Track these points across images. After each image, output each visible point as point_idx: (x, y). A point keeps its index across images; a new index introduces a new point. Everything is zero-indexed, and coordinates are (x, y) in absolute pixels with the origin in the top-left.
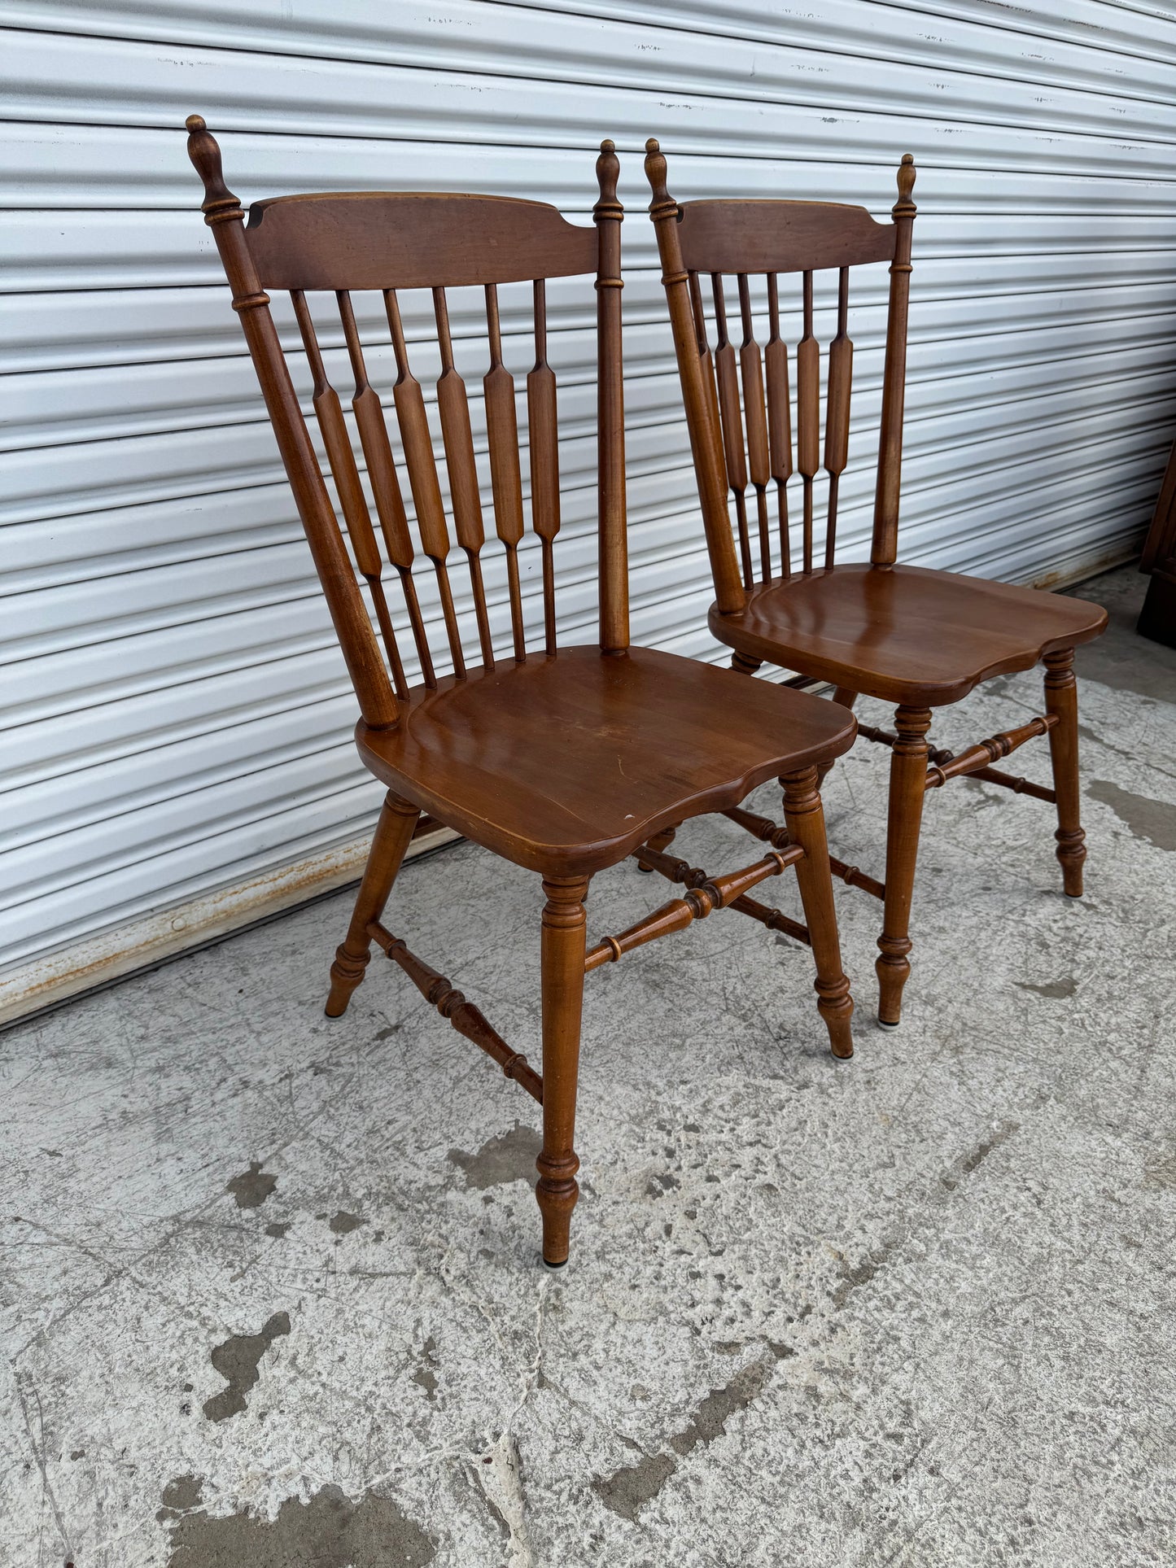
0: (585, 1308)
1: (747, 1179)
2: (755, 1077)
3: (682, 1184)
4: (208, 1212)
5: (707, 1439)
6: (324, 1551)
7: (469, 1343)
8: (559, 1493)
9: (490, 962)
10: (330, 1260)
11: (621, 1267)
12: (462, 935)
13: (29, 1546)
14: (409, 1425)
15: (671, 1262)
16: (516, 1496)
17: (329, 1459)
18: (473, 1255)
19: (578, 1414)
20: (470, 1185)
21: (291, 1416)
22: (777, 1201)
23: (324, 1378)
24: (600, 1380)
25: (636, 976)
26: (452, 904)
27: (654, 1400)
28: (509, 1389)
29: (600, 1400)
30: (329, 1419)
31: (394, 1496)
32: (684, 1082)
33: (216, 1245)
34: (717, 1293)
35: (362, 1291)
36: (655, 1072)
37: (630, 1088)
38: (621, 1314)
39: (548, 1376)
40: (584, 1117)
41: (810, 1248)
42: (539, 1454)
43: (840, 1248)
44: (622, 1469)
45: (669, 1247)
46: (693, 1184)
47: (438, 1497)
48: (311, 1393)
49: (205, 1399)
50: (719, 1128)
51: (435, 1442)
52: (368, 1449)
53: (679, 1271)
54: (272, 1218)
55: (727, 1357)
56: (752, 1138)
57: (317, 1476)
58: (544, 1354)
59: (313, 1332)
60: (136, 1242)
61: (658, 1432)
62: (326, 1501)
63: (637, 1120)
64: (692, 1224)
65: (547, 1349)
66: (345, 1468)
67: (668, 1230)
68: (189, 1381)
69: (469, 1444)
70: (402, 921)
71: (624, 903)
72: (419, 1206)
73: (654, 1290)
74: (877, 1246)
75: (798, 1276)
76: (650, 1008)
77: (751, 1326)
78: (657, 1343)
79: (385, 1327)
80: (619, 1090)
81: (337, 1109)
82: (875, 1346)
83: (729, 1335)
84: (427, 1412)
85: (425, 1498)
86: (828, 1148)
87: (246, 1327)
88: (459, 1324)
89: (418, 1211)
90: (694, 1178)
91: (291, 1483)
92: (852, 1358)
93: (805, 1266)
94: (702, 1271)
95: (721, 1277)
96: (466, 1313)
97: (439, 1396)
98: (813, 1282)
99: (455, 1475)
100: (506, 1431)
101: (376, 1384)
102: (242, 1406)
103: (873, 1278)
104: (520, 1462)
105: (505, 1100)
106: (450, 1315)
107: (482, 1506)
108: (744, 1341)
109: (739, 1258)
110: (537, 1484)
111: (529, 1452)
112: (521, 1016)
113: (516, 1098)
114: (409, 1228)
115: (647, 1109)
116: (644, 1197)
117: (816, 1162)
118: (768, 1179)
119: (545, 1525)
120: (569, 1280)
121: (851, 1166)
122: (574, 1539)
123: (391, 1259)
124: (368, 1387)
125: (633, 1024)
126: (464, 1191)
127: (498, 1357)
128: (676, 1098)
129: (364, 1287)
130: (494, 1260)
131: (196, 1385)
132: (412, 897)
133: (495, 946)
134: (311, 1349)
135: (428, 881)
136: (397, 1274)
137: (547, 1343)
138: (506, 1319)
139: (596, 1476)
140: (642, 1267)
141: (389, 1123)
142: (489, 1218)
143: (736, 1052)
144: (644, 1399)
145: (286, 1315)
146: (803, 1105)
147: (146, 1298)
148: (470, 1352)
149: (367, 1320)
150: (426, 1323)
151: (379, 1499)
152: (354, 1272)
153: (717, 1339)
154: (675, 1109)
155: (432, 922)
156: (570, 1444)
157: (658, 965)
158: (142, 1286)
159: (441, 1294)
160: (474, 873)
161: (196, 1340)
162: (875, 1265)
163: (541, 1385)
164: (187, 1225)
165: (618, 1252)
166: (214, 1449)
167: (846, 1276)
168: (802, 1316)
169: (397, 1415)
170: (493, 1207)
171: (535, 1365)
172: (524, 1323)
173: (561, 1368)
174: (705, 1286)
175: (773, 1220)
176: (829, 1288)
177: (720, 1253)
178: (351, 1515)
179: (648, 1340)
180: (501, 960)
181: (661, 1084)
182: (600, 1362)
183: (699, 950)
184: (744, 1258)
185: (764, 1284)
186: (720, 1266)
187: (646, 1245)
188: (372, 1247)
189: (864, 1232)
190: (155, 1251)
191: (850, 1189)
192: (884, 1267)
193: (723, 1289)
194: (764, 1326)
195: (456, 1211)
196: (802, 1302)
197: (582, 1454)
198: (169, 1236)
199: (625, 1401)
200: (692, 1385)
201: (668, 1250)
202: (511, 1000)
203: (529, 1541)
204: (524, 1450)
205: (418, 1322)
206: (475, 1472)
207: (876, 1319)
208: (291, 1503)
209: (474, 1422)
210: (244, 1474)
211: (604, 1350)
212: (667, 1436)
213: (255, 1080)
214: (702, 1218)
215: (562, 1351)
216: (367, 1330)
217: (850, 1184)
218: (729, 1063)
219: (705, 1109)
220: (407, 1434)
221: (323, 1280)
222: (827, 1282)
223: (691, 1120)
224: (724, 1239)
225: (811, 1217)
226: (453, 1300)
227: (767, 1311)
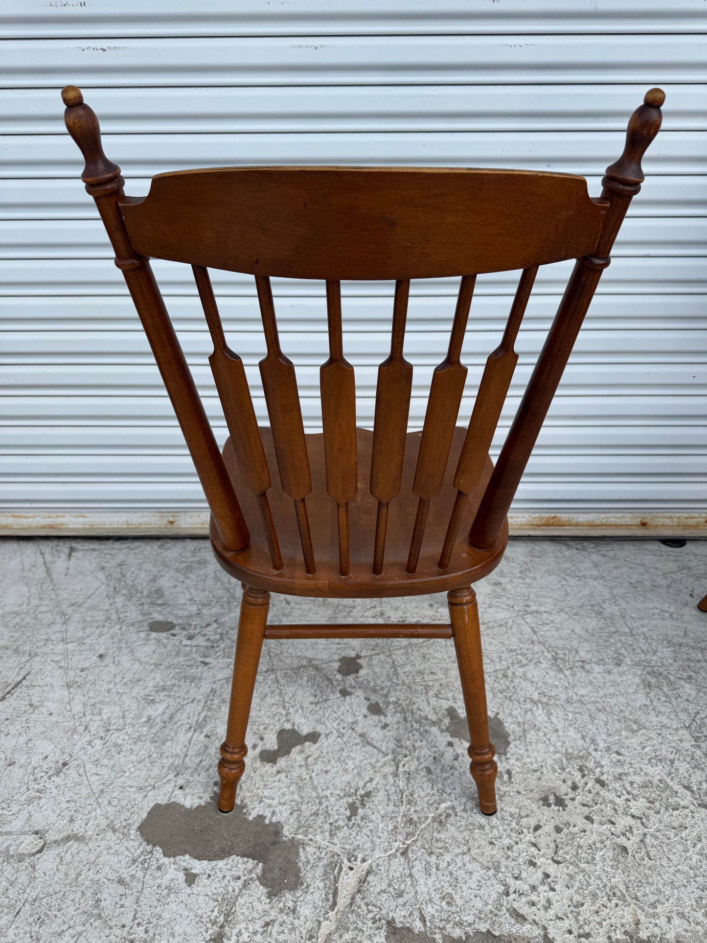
0: (456, 834)
1: (612, 834)
2: (672, 779)
3: (567, 809)
4: (324, 666)
6: (258, 849)
7: (386, 807)
8: (370, 912)
9: (551, 618)
10: (356, 722)
11: (493, 827)
12: (546, 594)
14: (331, 824)
15: (524, 846)
16: (351, 896)
17: (289, 812)
18: (422, 766)
19: (409, 883)
20: (447, 730)
21: (289, 781)
22: (623, 860)
23: (313, 775)
24: (434, 876)
25: (639, 673)
26: (554, 574)
27: (453, 909)
28: (387, 844)
29: (425, 885)
30: (302, 794)
31: (301, 849)
32: (618, 753)
33: (316, 682)
34: (537, 883)
35: (358, 747)
36: (604, 737)
37: (580, 736)
38: (473, 852)
39: (410, 852)
40: (538, 735)
41: (620, 903)
42: (375, 886)
43: (642, 918)
44: (408, 927)
45: (530, 837)
46: (575, 814)
47: (317, 865)
48: (304, 777)
49: (264, 748)
50: (619, 793)
51: (335, 841)
52: (307, 820)
53: (525, 854)
54: (347, 686)
55: (513, 921)
56: (637, 813)
57: (279, 815)
58: (416, 840)
59: (325, 751)
60: (288, 661)
61: (441, 926)
62: (274, 828)
63: (569, 757)
64: (554, 835)
65: (420, 839)
66: (291, 821)
67: (537, 828)
68: (264, 736)
69: (349, 854)
70: (518, 570)
71: (669, 624)
72: (414, 724)
73: (501, 853)
74: (671, 936)
75: (597, 912)
76: (633, 697)
77: (543, 916)
78: (479, 881)
79: (355, 771)
80: (572, 733)
81: (413, 651)
83: (525, 910)
84: (343, 824)
85: (312, 862)
86: (688, 855)
87: (301, 728)
88: (388, 795)
89: (412, 726)
90: (578, 811)
91: (268, 810)
93: (608, 911)
94: (539, 864)
95: (547, 876)
96: (396, 792)
97: (353, 821)
98: (604, 923)
99: (332, 862)
100: (369, 862)
101: (331, 794)
102: (274, 762)
104: (364, 882)
105: (500, 698)
106: (388, 788)
107: (332, 886)
108: (531, 921)
109: (568, 874)
110: (363, 899)
111: (371, 880)
112: (545, 658)
113: (507, 701)
114: (402, 732)
115: (581, 754)
116: (538, 800)
117: (671, 857)
118: (628, 844)
119: (351, 920)
120: (459, 814)
121: (696, 876)
122: (359, 939)
123: (383, 741)
124: (327, 793)
125: (613, 701)
126: (442, 731)
127: (394, 824)
128: (605, 759)
129: (361, 746)
130: (430, 776)
131: (266, 739)
132: (535, 559)
133: (561, 610)
134: (318, 758)
135: (551, 554)
136: (379, 750)
137: (422, 836)
138: (412, 809)
139: (393, 919)
140: (504, 836)
141: (432, 673)
142: (443, 754)
143: (672, 757)
144: (448, 903)
145: (320, 735)
146: (693, 817)
147: (275, 688)
148: (383, 812)
149: (350, 762)
150: (374, 783)
151: (294, 846)
152: (362, 735)
153: (516, 907)
154: (599, 765)
155: (535, 579)
156: (393, 894)
157: (660, 674)
158: (277, 682)
159: (391, 774)
160: (582, 562)
161: (279, 720)
163: (403, 854)
164: (312, 666)
165: (498, 819)
166: (252, 772)
167: (631, 937)
168: (580, 936)
169: (329, 815)
170: (450, 749)
171: (408, 842)
172: (419, 818)
173: (419, 854)
174: (533, 874)
175: (609, 869)
176: (613, 934)
177: (558, 863)
178: (279, 843)
179: (476, 876)
180: (558, 619)
181: (602, 745)
182: (441, 867)
183: (700, 679)
184: (571, 877)
185: (571, 900)
186: (552, 869)
187: (517, 827)
188: (379, 729)
189: (669, 921)
190: (292, 669)
191: (683, 889)
193: (543, 883)
194: (550, 922)
195: (430, 739)
196: (587, 929)
197: (395, 904)
198: (302, 666)
199: (438, 896)
200: (480, 918)
201: (528, 838)
202: (547, 645)
203: (339, 921)
204: (370, 878)
205: (371, 780)
206: (341, 869)
208: (261, 817)
209: (359, 846)
210: (254, 791)
211: (448, 862)
212: (444, 932)
213: (387, 614)
214: (563, 836)
215: (427, 846)
216: (347, 767)
217: (686, 886)
218: (660, 761)
219: (619, 777)
220: (327, 827)
221: (346, 730)
222: (615, 930)
223: (604, 778)
224: (568, 857)
225: (637, 886)
226: (395, 781)
227: (559, 915)
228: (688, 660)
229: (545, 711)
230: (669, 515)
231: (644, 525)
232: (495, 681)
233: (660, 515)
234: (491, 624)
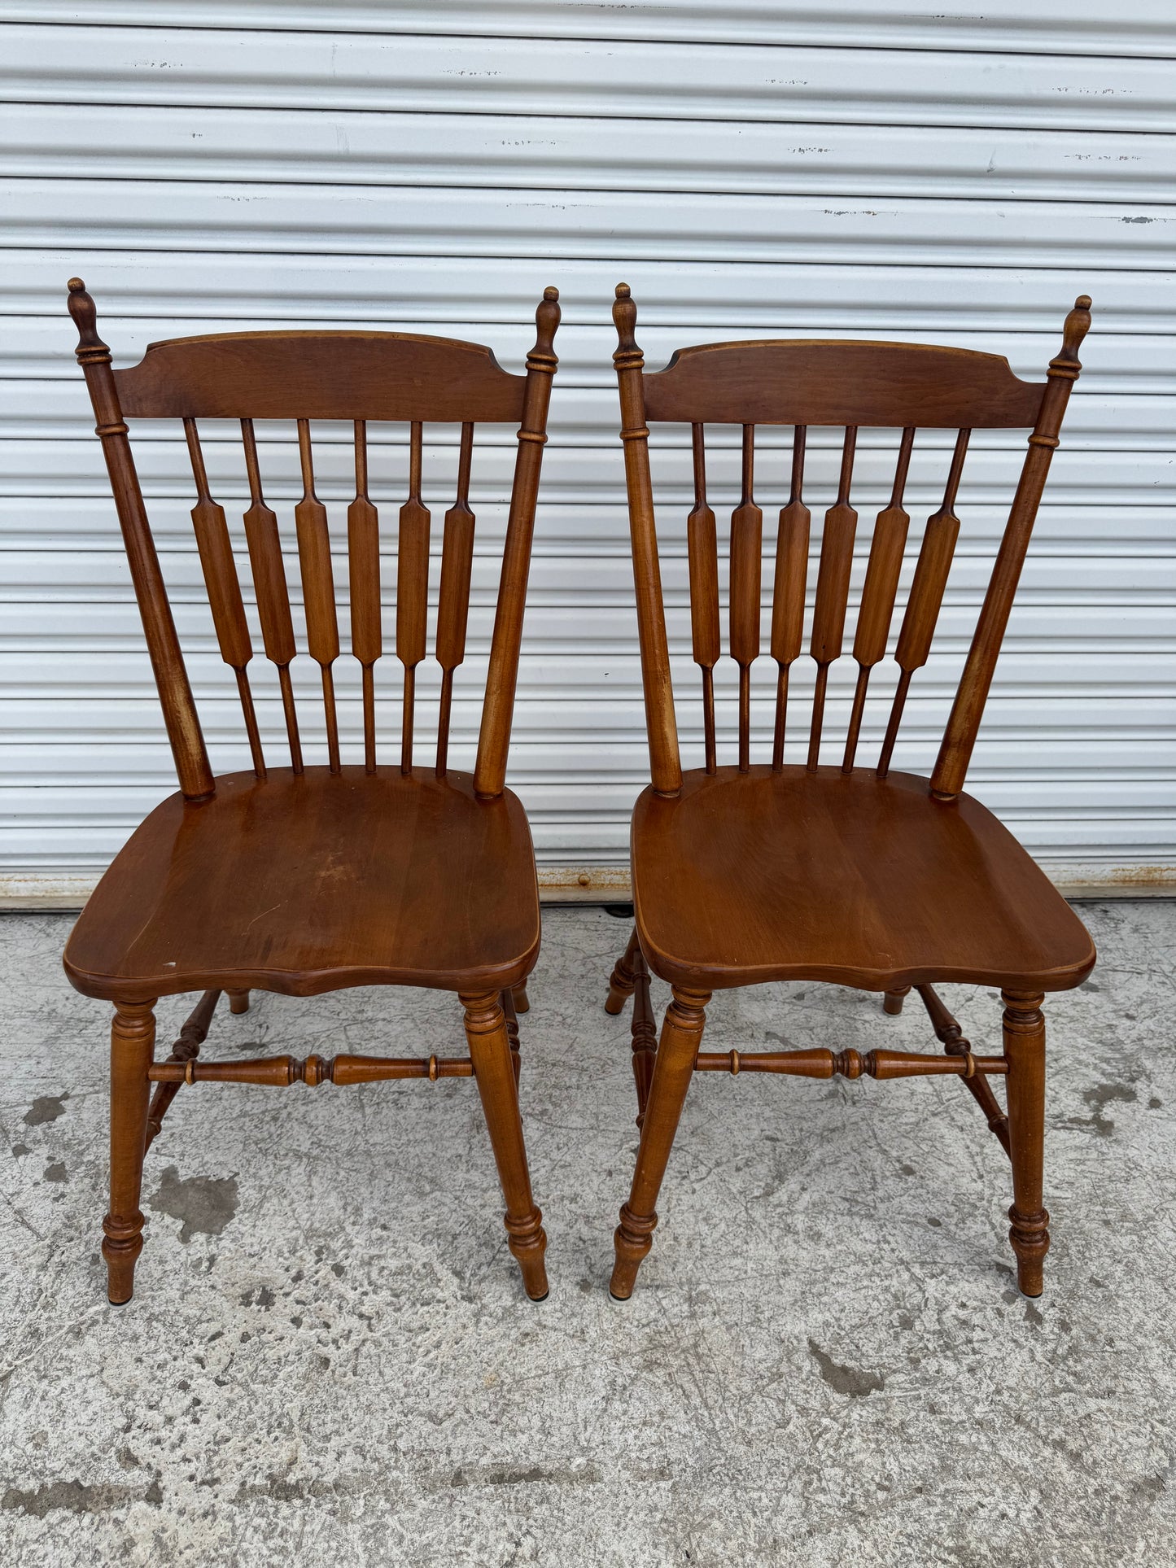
0: (93, 1348)
1: (319, 1342)
2: (442, 1262)
3: (273, 1309)
4: (6, 1111)
5: (30, 1511)
9: (384, 1029)
10: (18, 1193)
15: (184, 1362)
20: (150, 1200)
22: (315, 1377)
24: (33, 1408)
25: (474, 1108)
27: (39, 1453)
29: (14, 1422)
32: (384, 1227)
34: (177, 1413)
36: (376, 1203)
37: (341, 1203)
38: (106, 1373)
39: (12, 1377)
40: (280, 1204)
41: (282, 1436)
43: (302, 1456)
45: (199, 1350)
46: (278, 1319)
50: (357, 1284)
53: (180, 1373)
54: (28, 1140)
55: (118, 1466)
56: (368, 1311)
58: (32, 1359)
61: (11, 1477)
63: (311, 1234)
64: (236, 1346)
65: (37, 1358)
67: (216, 1336)
71: (555, 1032)
73: (146, 1374)
74: (330, 1478)
75: (244, 1450)
76: (447, 1144)
77: (162, 1458)
78: (95, 1414)
80: (332, 1199)
82: (216, 1555)
83: (142, 1451)
86: (412, 1366)
88: (19, 1296)
90: (287, 1311)
92: (187, 1547)
93: (260, 1447)
94: (193, 1386)
95: (197, 1403)
96: (32, 1291)
98: (246, 1464)
103: (289, 1501)
105: (252, 1152)
106: (23, 1286)
108: (144, 1465)
109: (227, 1400)
113: (259, 1156)
114: (81, 1205)
115: (329, 1229)
116: (236, 1298)
117: (387, 1370)
118: (334, 1355)
120: (110, 1320)
121: (407, 1395)
123: (46, 1219)
125: (414, 1151)
127: (6, 1339)
128: (361, 1236)
129: (9, 1227)
133: (404, 1018)
136: (35, 1233)
137: (42, 1354)
138: (45, 1316)
140: (161, 1350)
143: (458, 1230)
144: (36, 1445)
146: (445, 1314)
152: (18, 1212)
153: (131, 1446)
154: (348, 1244)
159: (37, 1266)
162: (305, 1492)
165: (165, 1326)
167: (274, 1482)
168: (203, 1483)
171: (18, 1363)
172: (49, 1328)
173: (26, 1379)
174: (179, 1400)
175: (290, 1390)
176: (250, 1479)
177: (222, 1384)
179: (95, 1406)
181: (366, 1216)
182: (49, 1395)
183: (556, 1115)
184: (231, 1402)
185: (215, 1435)
186: (208, 1393)
187: (187, 1336)
188: (48, 1201)
189: (338, 1459)
191: (379, 1415)
192: (309, 1501)
193: (186, 1412)
194: (170, 1466)
196: (217, 1473)
199: (25, 1436)
200: (72, 1464)
201: (195, 1351)
207: (244, 1535)
211: (63, 1389)
212: (12, 1485)
214: (248, 1346)
215: (41, 1368)
217: (385, 1410)
218: (439, 1236)
219: (368, 1262)
222: (256, 1473)
223: (346, 1262)
224: (239, 1376)
225: (319, 1412)
226: (38, 1276)
227: (188, 1456)
229: (308, 1169)
231: (583, 884)
232: (256, 1126)
233: (610, 869)
234: (292, 1042)
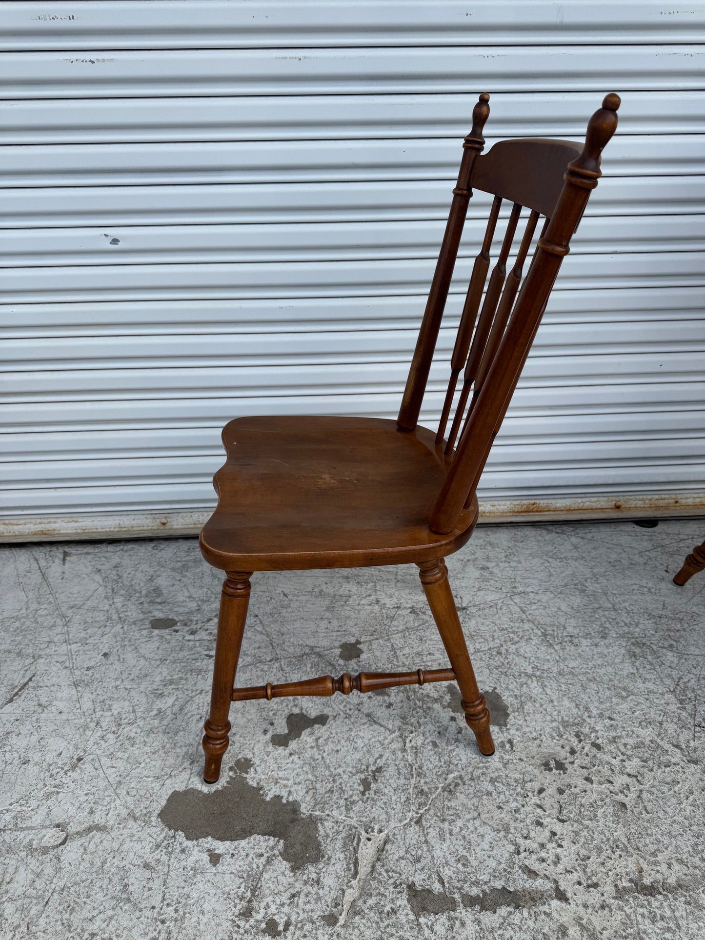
0: (466, 801)
1: (611, 792)
2: (662, 739)
3: (568, 772)
4: (326, 652)
5: (483, 908)
6: (278, 827)
7: (397, 781)
8: (391, 878)
9: (538, 597)
10: (362, 703)
11: (500, 793)
12: (531, 576)
13: (184, 748)
14: (346, 799)
15: (531, 808)
16: (371, 865)
17: (304, 791)
18: (428, 741)
19: (425, 849)
20: (449, 706)
21: (302, 762)
22: (623, 815)
23: (325, 755)
24: (448, 841)
25: (624, 644)
26: (537, 557)
27: (469, 870)
28: (401, 815)
29: (441, 850)
30: (315, 774)
31: (319, 825)
32: (611, 719)
33: (320, 668)
34: (545, 841)
35: (366, 726)
36: (596, 704)
37: (574, 704)
38: (483, 816)
39: (423, 821)
40: (535, 706)
41: (623, 854)
42: (393, 853)
43: (645, 866)
44: (428, 889)
45: (535, 800)
46: (575, 776)
47: (336, 839)
48: (316, 758)
49: (275, 733)
50: (614, 755)
51: (352, 815)
52: (322, 798)
53: (532, 815)
54: (349, 670)
55: (525, 877)
56: (632, 772)
57: (295, 794)
58: (429, 809)
59: (333, 732)
60: (291, 650)
61: (459, 886)
62: (291, 807)
63: (565, 724)
64: (558, 796)
65: (432, 808)
66: (308, 799)
67: (541, 791)
68: (274, 721)
69: (365, 826)
70: (503, 555)
71: (648, 598)
72: (417, 702)
73: (509, 816)
74: (672, 880)
75: (603, 864)
76: (620, 667)
77: (552, 871)
78: (491, 843)
79: (365, 749)
80: (566, 702)
81: (410, 635)
82: (624, 934)
83: (536, 866)
84: (357, 799)
85: (331, 835)
86: (682, 806)
87: (309, 712)
88: (398, 769)
89: (415, 704)
90: (578, 773)
91: (284, 790)
92: (603, 930)
93: (613, 862)
94: (545, 824)
95: (554, 834)
96: (405, 766)
97: (367, 795)
98: (610, 873)
99: (350, 835)
100: (386, 832)
101: (344, 772)
102: (286, 745)
103: (654, 896)
104: (383, 851)
105: (496, 674)
106: (397, 762)
107: (352, 856)
108: (542, 876)
109: (573, 831)
110: (383, 866)
111: (389, 849)
112: (536, 635)
113: (503, 676)
114: (406, 710)
115: (576, 721)
116: (540, 766)
117: (667, 809)
118: (626, 801)
119: (374, 886)
120: (467, 783)
121: (691, 825)
122: (382, 903)
123: (388, 719)
124: (340, 771)
125: (602, 671)
126: (444, 707)
127: (406, 796)
128: (599, 724)
129: (368, 725)
130: (436, 749)
131: (276, 725)
132: (518, 544)
133: (547, 590)
134: (328, 739)
135: (532, 539)
136: (386, 728)
137: (434, 805)
138: (422, 781)
139: (413, 883)
140: (511, 800)
141: (430, 654)
142: (447, 728)
143: (660, 719)
144: (464, 865)
145: (328, 717)
146: (684, 772)
147: (280, 676)
148: (395, 785)
149: (359, 741)
150: (384, 759)
151: (313, 822)
152: (368, 715)
153: (527, 864)
154: (593, 730)
155: (519, 562)
156: (411, 860)
157: (644, 644)
158: (282, 670)
159: (400, 750)
160: (563, 544)
161: (287, 705)
162: (661, 890)
163: (417, 823)
164: (314, 654)
165: (504, 785)
166: (265, 756)
167: (636, 884)
168: (589, 886)
169: (344, 791)
170: (453, 724)
171: (421, 811)
172: (429, 788)
173: (432, 822)
174: (541, 833)
175: (611, 824)
176: (619, 883)
177: (563, 821)
178: (297, 820)
179: (488, 839)
180: (545, 598)
181: (595, 712)
182: (454, 832)
183: (680, 647)
184: (576, 833)
185: (578, 854)
186: (558, 827)
187: (522, 791)
188: (384, 709)
189: (669, 867)
190: (295, 657)
191: (680, 838)
192: (667, 896)
193: (550, 841)
194: (560, 876)
195: (433, 715)
196: (595, 880)
197: (414, 869)
198: (305, 654)
199: (453, 859)
200: (495, 877)
201: (533, 801)
202: (536, 622)
203: (362, 888)
204: (388, 847)
205: (381, 756)
206: (359, 840)
207: (637, 920)
208: (278, 798)
209: (374, 818)
210: (269, 773)
211: (460, 828)
212: (462, 891)
213: (383, 602)
214: (566, 797)
215: (439, 814)
216: (356, 745)
217: (682, 835)
218: (650, 723)
219: (614, 740)
220: (342, 802)
221: (352, 711)
222: (621, 879)
223: (599, 741)
224: (572, 816)
225: (638, 838)
226: (404, 756)
227: (568, 869)
228: (669, 630)
229: (540, 684)
230: (641, 497)
231: (618, 507)
232: (490, 658)
233: (633, 497)
234: (482, 606)
